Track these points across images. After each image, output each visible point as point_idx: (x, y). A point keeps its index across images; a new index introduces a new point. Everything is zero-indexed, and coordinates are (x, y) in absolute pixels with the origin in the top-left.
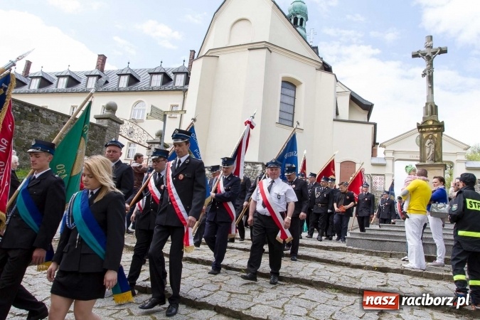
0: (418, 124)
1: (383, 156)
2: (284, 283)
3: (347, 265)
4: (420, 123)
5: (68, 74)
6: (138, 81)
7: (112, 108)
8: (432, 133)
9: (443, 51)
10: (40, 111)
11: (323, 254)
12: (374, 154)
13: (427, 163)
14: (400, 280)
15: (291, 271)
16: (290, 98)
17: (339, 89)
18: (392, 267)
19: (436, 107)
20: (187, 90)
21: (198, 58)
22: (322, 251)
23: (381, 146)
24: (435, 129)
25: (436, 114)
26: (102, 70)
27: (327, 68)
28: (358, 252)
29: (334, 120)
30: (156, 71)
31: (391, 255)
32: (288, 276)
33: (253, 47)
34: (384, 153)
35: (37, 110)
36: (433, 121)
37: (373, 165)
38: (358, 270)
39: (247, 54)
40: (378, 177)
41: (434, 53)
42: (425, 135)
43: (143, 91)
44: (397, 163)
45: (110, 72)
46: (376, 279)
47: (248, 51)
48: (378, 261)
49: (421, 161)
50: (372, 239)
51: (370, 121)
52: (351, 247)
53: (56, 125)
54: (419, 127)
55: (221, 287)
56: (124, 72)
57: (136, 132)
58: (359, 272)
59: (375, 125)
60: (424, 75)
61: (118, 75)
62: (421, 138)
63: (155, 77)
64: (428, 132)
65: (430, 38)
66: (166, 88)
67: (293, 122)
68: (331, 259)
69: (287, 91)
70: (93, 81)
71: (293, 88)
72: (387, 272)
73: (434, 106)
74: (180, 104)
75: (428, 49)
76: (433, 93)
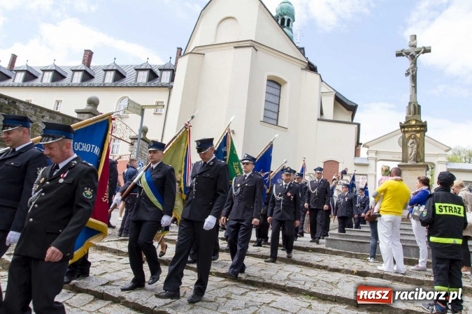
0: (400, 123)
1: (366, 156)
2: (255, 288)
3: (325, 268)
4: (403, 123)
5: (54, 68)
6: (124, 77)
7: (93, 103)
9: (427, 50)
10: (17, 104)
11: (301, 255)
12: (357, 154)
13: (409, 163)
15: (265, 274)
16: (274, 97)
17: (324, 89)
18: (371, 271)
19: (419, 106)
20: (172, 87)
21: (184, 55)
22: (300, 252)
23: (365, 146)
24: (418, 129)
25: (419, 113)
26: (88, 66)
27: (312, 68)
28: (337, 253)
29: (318, 120)
30: (142, 67)
32: (261, 280)
33: (239, 46)
34: (367, 153)
35: (13, 101)
36: (416, 121)
37: (356, 164)
38: (336, 274)
39: (231, 53)
40: (361, 177)
42: (407, 135)
43: (129, 87)
44: (379, 163)
45: (96, 68)
47: (234, 49)
48: (356, 265)
49: (403, 161)
50: (352, 240)
51: (354, 121)
52: (329, 249)
54: (402, 127)
55: (185, 293)
56: (110, 68)
57: (118, 127)
58: (338, 276)
59: (359, 125)
60: (407, 74)
61: (104, 70)
62: (403, 138)
63: (141, 73)
64: (411, 131)
65: (414, 37)
66: (152, 84)
67: (277, 120)
68: (308, 262)
69: (272, 90)
70: (78, 76)
71: (278, 87)
72: (366, 276)
73: (417, 106)
74: (165, 101)
75: (412, 48)
76: (416, 92)
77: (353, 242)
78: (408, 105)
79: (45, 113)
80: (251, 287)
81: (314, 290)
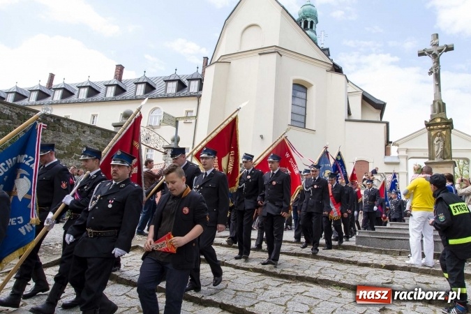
0: (426, 121)
1: (396, 154)
2: (290, 281)
3: (355, 263)
4: (428, 121)
5: (89, 84)
6: (154, 89)
8: (440, 131)
9: (449, 48)
10: (61, 121)
11: (332, 253)
12: (387, 152)
13: (436, 160)
14: (406, 277)
15: (298, 269)
16: (301, 100)
17: (351, 89)
18: (399, 265)
19: (444, 104)
20: (201, 96)
21: (211, 64)
23: (395, 144)
24: (443, 126)
25: (444, 111)
26: (120, 80)
27: (337, 69)
28: (367, 250)
29: (346, 120)
30: (171, 78)
31: (400, 253)
32: (294, 274)
33: (263, 52)
34: (398, 152)
35: (58, 119)
36: (441, 118)
37: (386, 163)
39: (257, 59)
41: (440, 51)
42: (433, 133)
43: (159, 98)
44: (410, 161)
45: (127, 81)
46: (381, 276)
47: (259, 56)
48: (386, 259)
49: (430, 158)
50: (382, 237)
51: (383, 120)
52: (361, 246)
53: (77, 134)
54: (428, 125)
55: (227, 285)
56: (141, 81)
57: (152, 138)
58: (366, 269)
59: (387, 124)
60: (430, 73)
61: (135, 84)
62: (430, 136)
63: (170, 84)
64: (436, 129)
65: (436, 36)
66: (181, 94)
67: (305, 123)
68: (338, 258)
69: (299, 94)
70: (111, 91)
71: (304, 90)
72: (394, 270)
73: (441, 104)
74: (195, 109)
75: (434, 47)
76: (440, 90)
77: (383, 239)
78: (432, 103)
79: (85, 129)
80: (285, 280)
81: (344, 282)
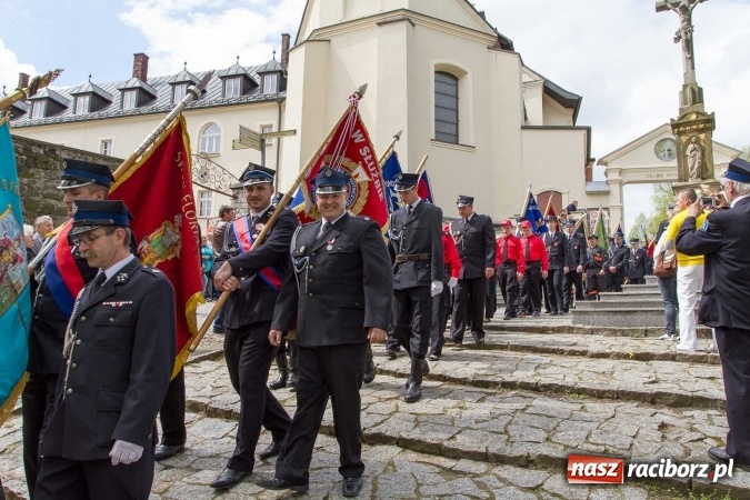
0: (672, 120)
1: (604, 179)
2: (494, 391)
3: (584, 354)
4: (676, 118)
5: (91, 89)
8: (695, 134)
11: (540, 340)
12: (589, 176)
13: (690, 182)
14: (675, 371)
15: (499, 370)
16: (449, 98)
17: (526, 78)
18: (656, 352)
19: (700, 89)
20: (284, 99)
21: (296, 46)
22: (535, 335)
23: (601, 163)
24: (701, 126)
25: (701, 101)
26: (144, 78)
27: (504, 45)
28: (592, 332)
29: (523, 128)
30: (231, 73)
31: (646, 333)
32: (498, 380)
33: (384, 20)
34: (606, 174)
35: (52, 150)
36: (698, 113)
37: (589, 194)
38: (603, 360)
39: (375, 33)
42: (684, 139)
43: (214, 107)
44: (625, 187)
45: (157, 84)
46: (637, 372)
47: (378, 28)
48: (630, 345)
49: (680, 180)
52: (581, 326)
54: (675, 125)
56: (179, 79)
57: (211, 172)
58: (605, 364)
59: (588, 130)
61: (171, 84)
62: (679, 142)
63: (230, 83)
64: (690, 131)
66: (251, 98)
67: (457, 136)
68: (556, 347)
69: (444, 88)
70: (131, 97)
71: (453, 82)
72: (648, 360)
73: (697, 90)
74: (275, 123)
76: (693, 68)
77: (615, 312)
78: (681, 89)
80: (485, 390)
81: (583, 386)
